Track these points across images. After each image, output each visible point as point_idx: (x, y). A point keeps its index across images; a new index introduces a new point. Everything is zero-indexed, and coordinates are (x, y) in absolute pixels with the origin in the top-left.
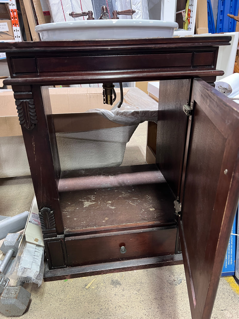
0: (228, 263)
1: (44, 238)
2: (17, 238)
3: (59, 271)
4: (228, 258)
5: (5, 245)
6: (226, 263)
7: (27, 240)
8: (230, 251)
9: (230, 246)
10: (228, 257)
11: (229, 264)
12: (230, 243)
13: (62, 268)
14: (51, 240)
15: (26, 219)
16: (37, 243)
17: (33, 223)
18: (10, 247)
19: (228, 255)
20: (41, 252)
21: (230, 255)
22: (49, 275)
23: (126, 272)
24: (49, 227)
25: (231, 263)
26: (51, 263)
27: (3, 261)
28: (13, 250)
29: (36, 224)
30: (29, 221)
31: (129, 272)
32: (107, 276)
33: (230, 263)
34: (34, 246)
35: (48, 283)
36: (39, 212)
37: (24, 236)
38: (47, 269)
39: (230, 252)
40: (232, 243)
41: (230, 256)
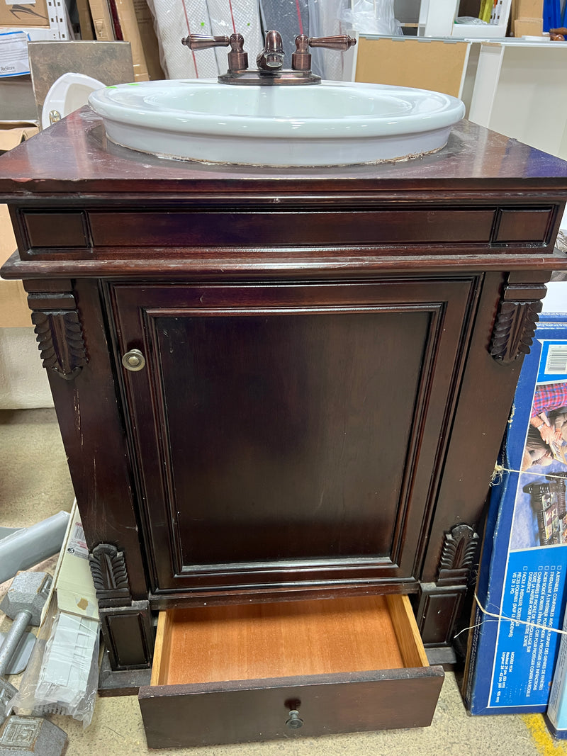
0: (533, 687)
1: (100, 608)
2: (39, 586)
3: (135, 677)
4: (534, 677)
5: (11, 600)
6: (530, 686)
7: (61, 605)
8: (542, 661)
9: (544, 651)
10: (534, 673)
11: (535, 689)
12: (545, 645)
13: (142, 668)
14: (118, 613)
15: (61, 531)
16: (85, 613)
17: (78, 554)
18: (23, 606)
19: (535, 668)
20: (91, 635)
21: (541, 669)
22: (110, 683)
24: (113, 587)
25: (541, 686)
26: (116, 657)
27: (6, 635)
28: (28, 614)
29: (83, 556)
30: (69, 549)
33: (538, 687)
34: (77, 620)
35: (107, 701)
36: (90, 552)
37: (55, 593)
38: (107, 669)
39: (542, 664)
40: (548, 644)
41: (540, 672)
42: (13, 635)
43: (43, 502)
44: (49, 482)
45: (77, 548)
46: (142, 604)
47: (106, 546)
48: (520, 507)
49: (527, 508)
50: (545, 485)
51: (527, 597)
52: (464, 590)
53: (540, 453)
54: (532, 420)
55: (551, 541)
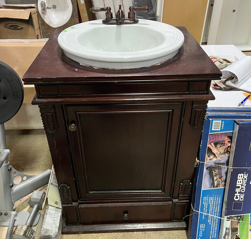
0: (212, 237)
1: (62, 204)
2: (41, 196)
3: (74, 228)
4: (212, 233)
5: (32, 201)
6: (211, 236)
7: (49, 203)
8: (215, 228)
9: (215, 224)
10: (212, 232)
11: (213, 237)
12: (216, 222)
13: (76, 225)
14: (68, 206)
16: (57, 206)
17: (54, 185)
18: (36, 203)
19: (213, 230)
21: (215, 230)
22: (66, 230)
23: (127, 233)
25: (215, 236)
26: (68, 221)
27: (30, 213)
28: (38, 205)
29: (56, 186)
30: (51, 184)
31: (130, 233)
32: (112, 234)
33: (214, 237)
34: (54, 208)
35: (65, 236)
36: (59, 186)
37: (47, 199)
38: (65, 225)
39: (215, 229)
40: (217, 222)
41: (214, 231)
42: (33, 213)
43: (41, 165)
44: (43, 157)
45: (54, 183)
46: (76, 204)
47: (64, 184)
48: (205, 175)
49: (208, 175)
50: (214, 167)
51: (209, 205)
52: (188, 202)
53: (212, 157)
54: (208, 145)
55: (217, 186)
